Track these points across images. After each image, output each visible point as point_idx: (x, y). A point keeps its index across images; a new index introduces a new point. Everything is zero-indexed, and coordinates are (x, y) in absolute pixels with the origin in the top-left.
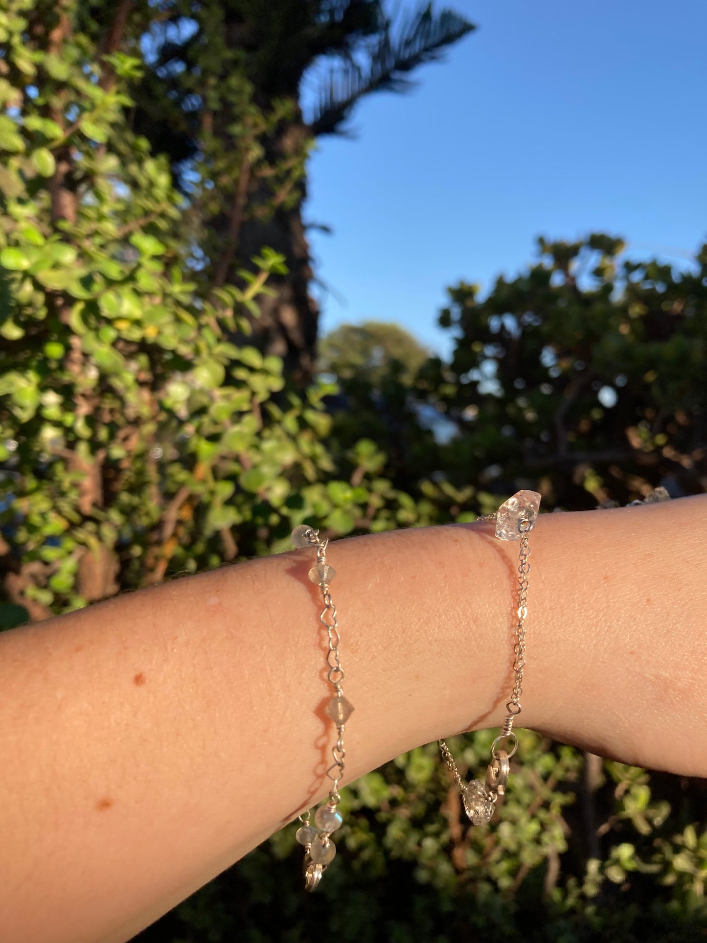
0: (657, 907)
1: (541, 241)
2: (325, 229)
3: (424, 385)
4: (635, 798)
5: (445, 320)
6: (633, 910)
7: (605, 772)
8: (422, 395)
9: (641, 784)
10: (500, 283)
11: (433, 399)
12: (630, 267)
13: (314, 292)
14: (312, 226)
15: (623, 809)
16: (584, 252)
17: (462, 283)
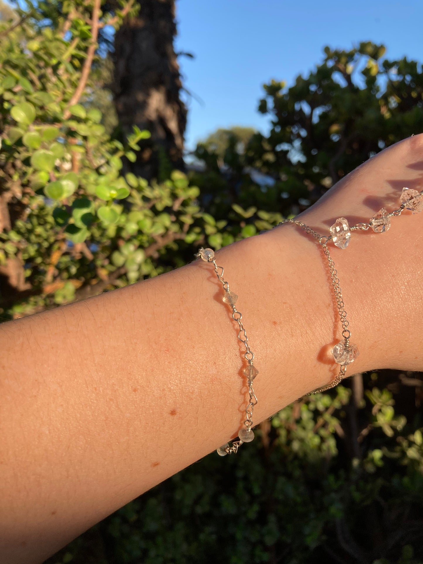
0: (395, 481)
1: (327, 50)
2: (190, 56)
3: (251, 154)
4: (384, 414)
5: (263, 108)
6: (380, 482)
7: (366, 398)
8: (250, 161)
9: (387, 405)
10: (299, 79)
11: (258, 164)
12: (387, 65)
13: (183, 97)
14: (181, 54)
15: (376, 420)
16: (357, 56)
17: (273, 81)
